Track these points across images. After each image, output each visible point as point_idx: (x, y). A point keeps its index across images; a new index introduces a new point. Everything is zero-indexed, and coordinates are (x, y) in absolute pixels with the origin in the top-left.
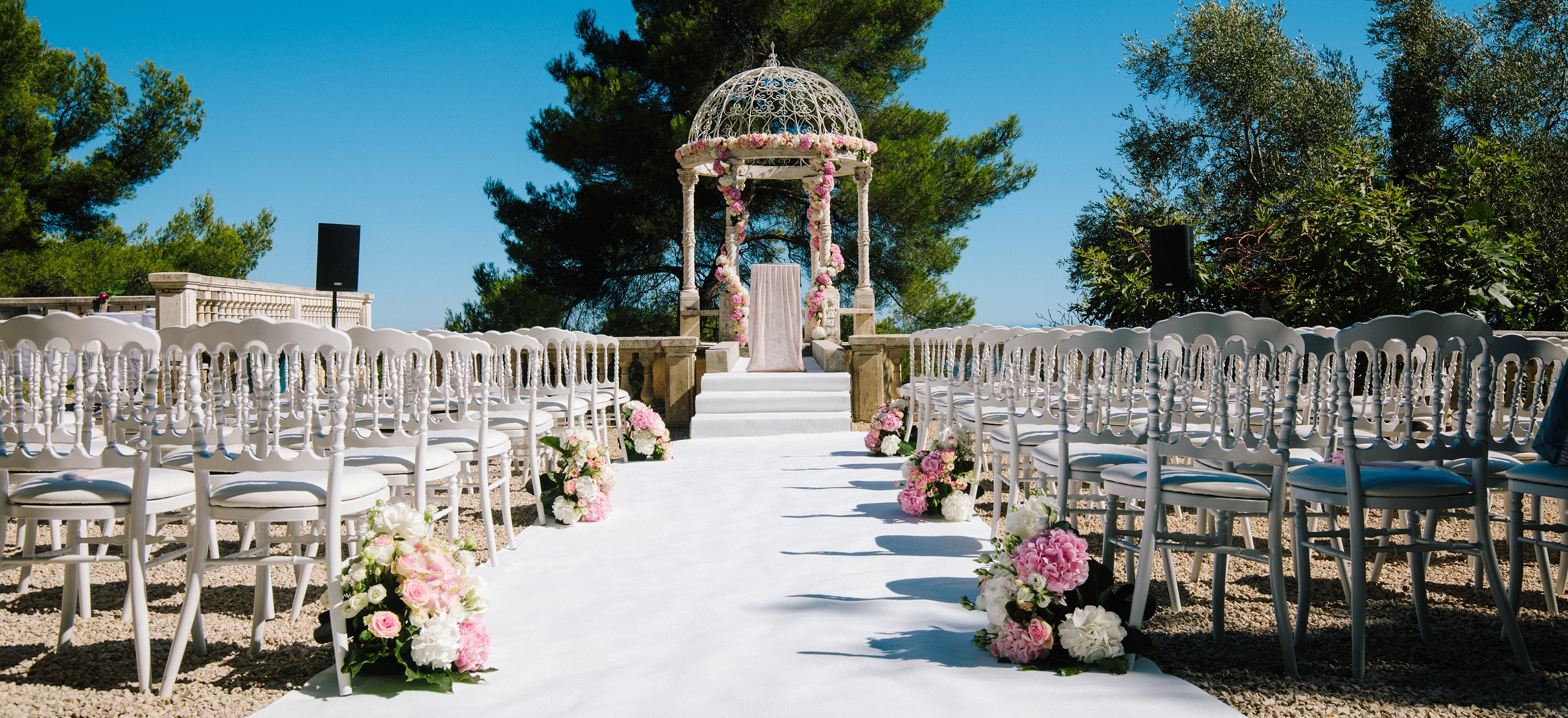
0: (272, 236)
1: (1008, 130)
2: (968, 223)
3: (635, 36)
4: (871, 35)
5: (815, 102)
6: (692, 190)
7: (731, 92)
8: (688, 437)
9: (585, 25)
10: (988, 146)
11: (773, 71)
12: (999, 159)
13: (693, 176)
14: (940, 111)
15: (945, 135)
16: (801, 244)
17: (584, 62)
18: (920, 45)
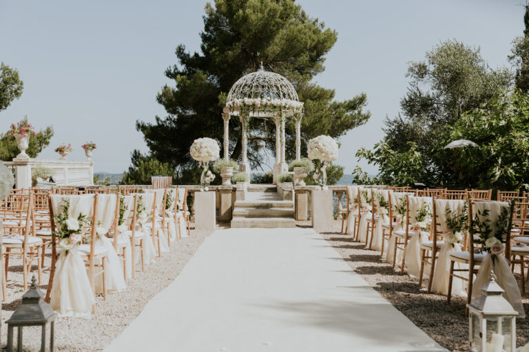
0: (50, 141)
1: (362, 100)
2: (341, 136)
3: (201, 54)
4: (304, 58)
5: (279, 86)
6: (228, 122)
7: (245, 81)
8: (230, 227)
9: (180, 52)
10: (352, 106)
11: (262, 73)
12: (356, 112)
13: (228, 116)
14: (332, 89)
15: (333, 100)
16: (272, 142)
17: (182, 68)
18: (322, 60)
